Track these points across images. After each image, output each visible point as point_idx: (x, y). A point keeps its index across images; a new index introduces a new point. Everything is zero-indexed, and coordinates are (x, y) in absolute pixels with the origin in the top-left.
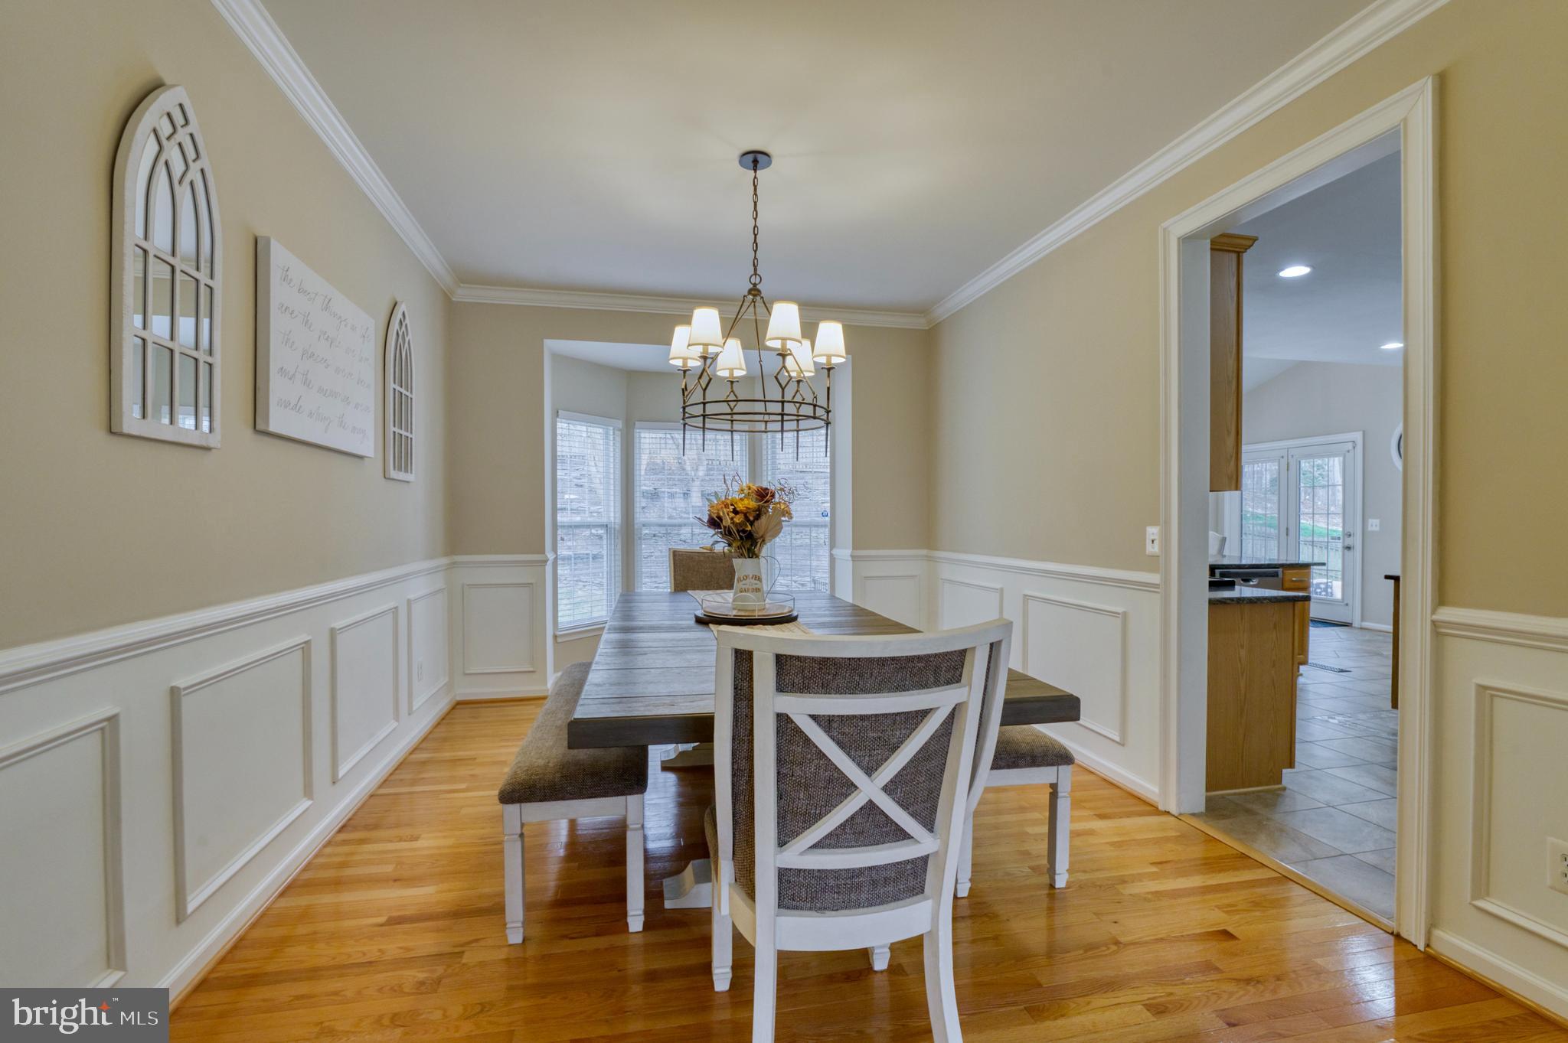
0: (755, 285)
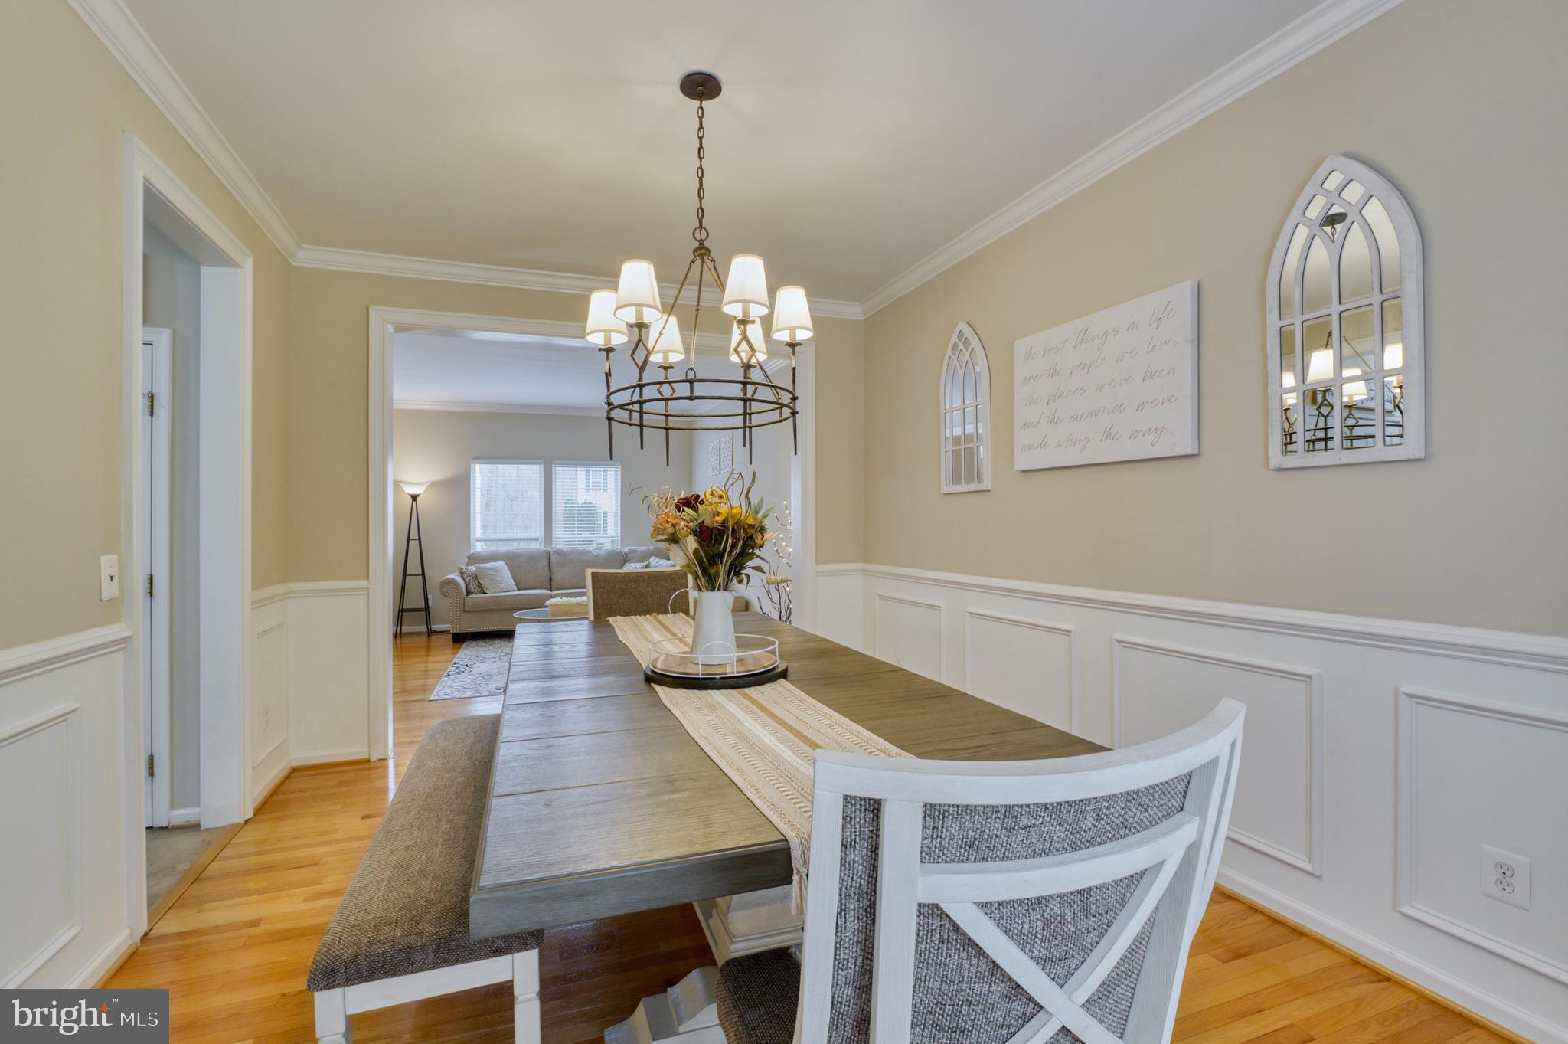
0: (701, 242)
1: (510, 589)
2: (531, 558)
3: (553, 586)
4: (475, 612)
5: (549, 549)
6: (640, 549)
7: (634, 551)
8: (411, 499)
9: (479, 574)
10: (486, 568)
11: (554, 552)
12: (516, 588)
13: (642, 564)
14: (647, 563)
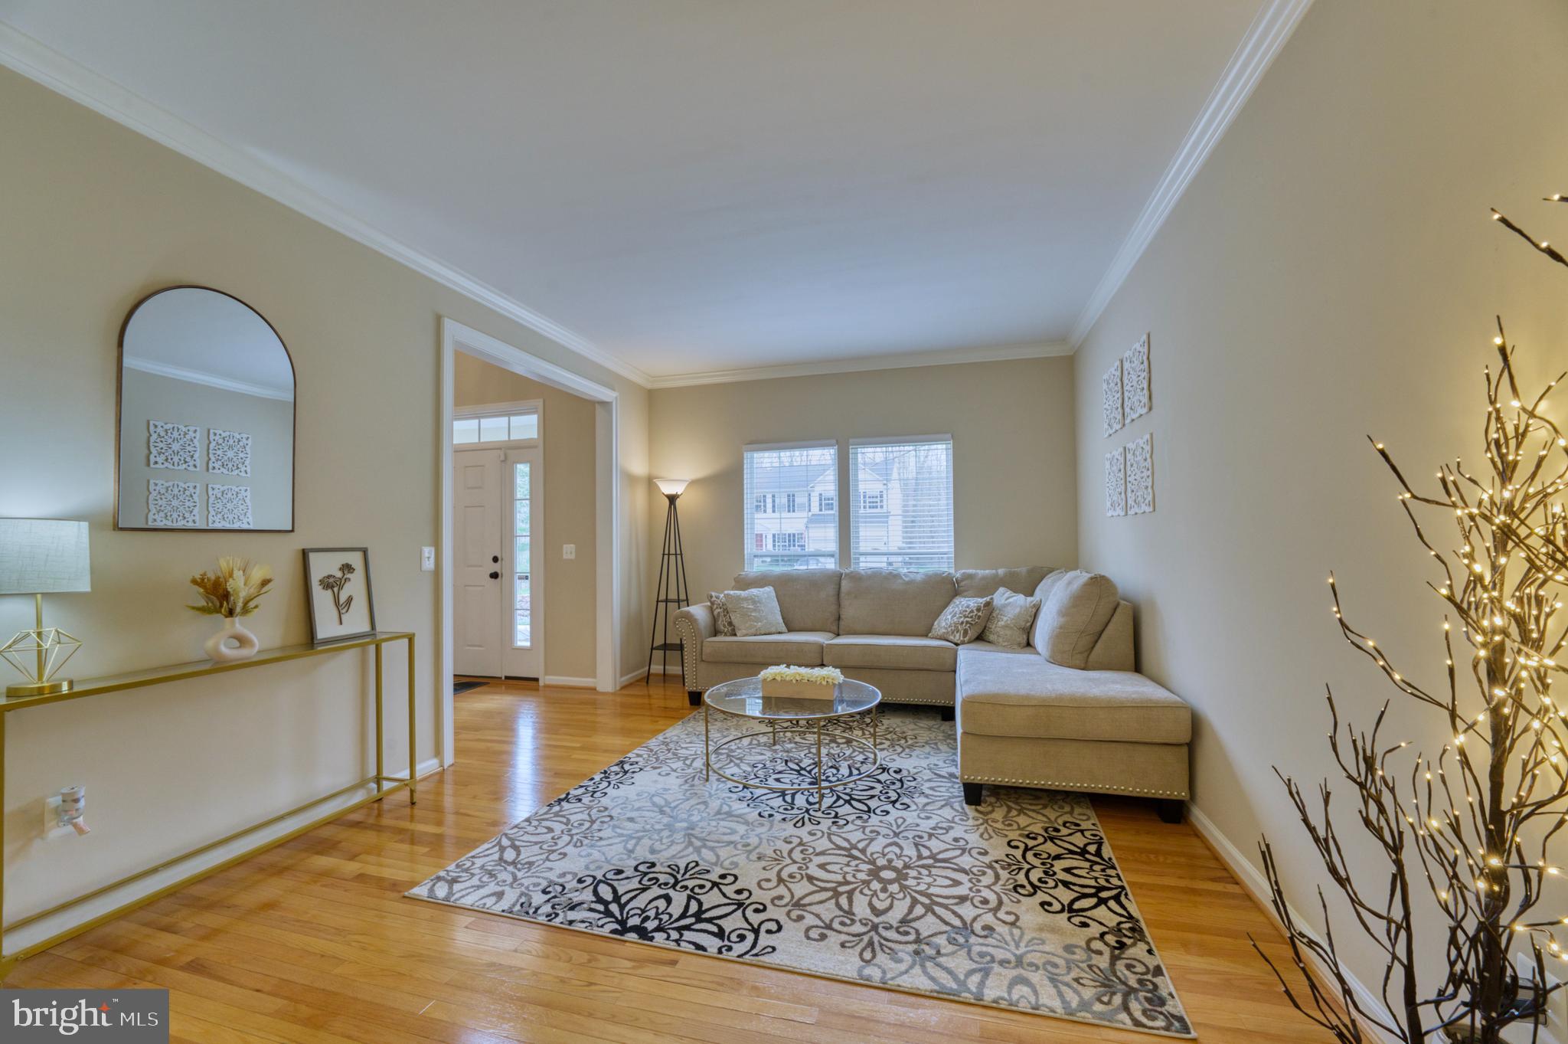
1: (773, 630)
2: (813, 582)
3: (841, 627)
4: (715, 663)
5: (842, 571)
6: (981, 573)
7: (971, 577)
8: (667, 502)
9: (730, 606)
10: (739, 598)
11: (846, 575)
12: (784, 629)
13: (980, 600)
14: (988, 599)
